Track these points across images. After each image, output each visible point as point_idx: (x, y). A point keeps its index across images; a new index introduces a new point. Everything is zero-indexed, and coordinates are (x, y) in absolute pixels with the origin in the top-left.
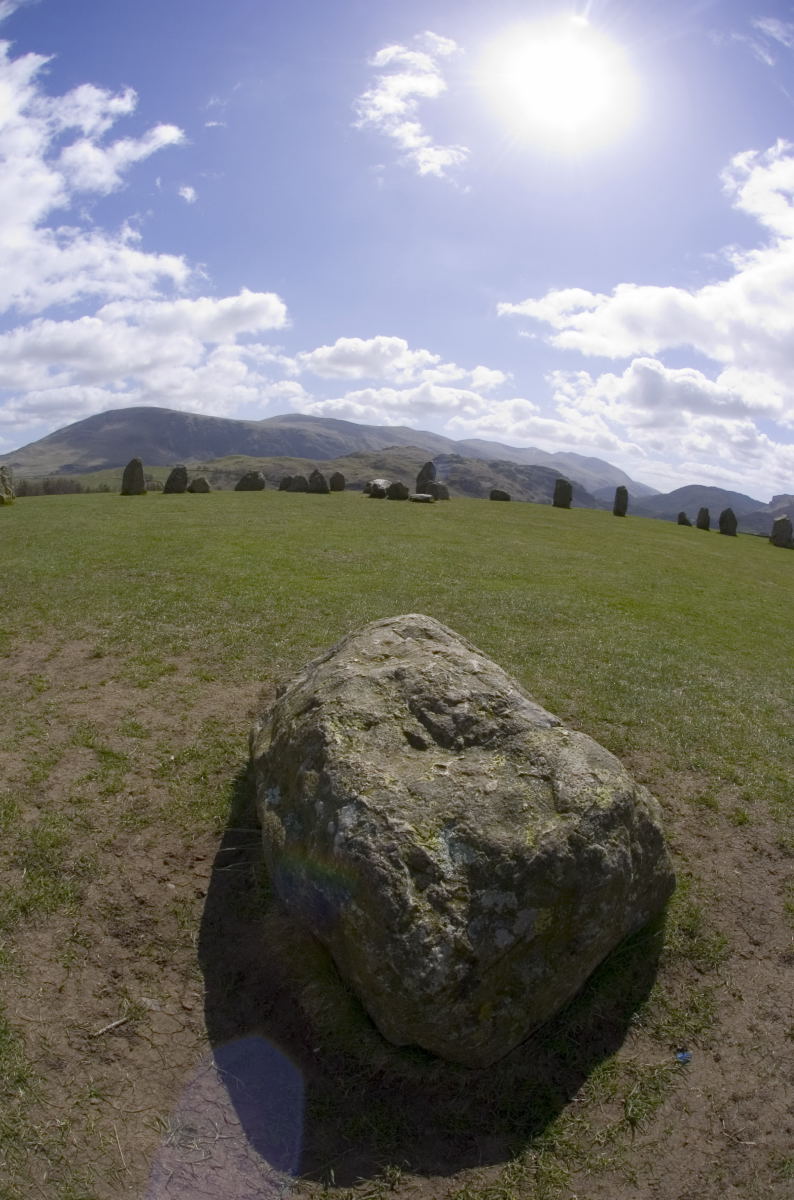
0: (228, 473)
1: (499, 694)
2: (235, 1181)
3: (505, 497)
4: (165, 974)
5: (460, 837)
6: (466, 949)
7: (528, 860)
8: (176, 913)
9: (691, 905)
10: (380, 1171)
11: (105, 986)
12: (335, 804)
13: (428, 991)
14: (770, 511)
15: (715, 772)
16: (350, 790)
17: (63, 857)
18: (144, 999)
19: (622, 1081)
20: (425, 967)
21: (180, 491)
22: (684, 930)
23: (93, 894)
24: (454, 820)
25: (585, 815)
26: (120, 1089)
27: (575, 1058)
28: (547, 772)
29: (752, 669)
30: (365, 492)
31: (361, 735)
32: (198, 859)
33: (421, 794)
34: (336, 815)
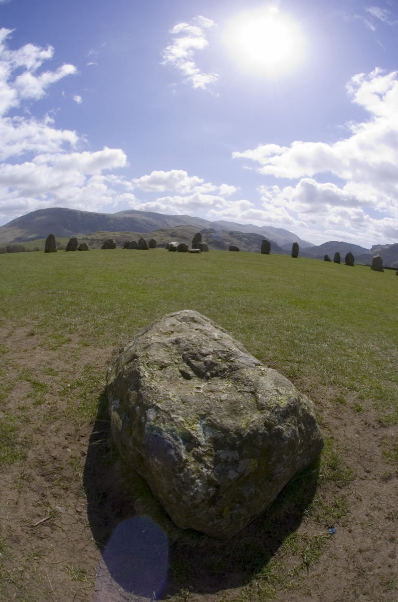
0: (98, 240)
1: (228, 350)
2: (106, 597)
3: (236, 249)
4: (67, 495)
5: (208, 424)
6: (214, 481)
7: (244, 434)
8: (72, 464)
9: (333, 453)
10: (178, 592)
11: (38, 501)
12: (145, 407)
13: (195, 502)
14: (371, 253)
15: (344, 385)
16: (152, 401)
17: (16, 436)
18: (57, 507)
19: (300, 544)
20: (193, 490)
21: (74, 250)
22: (330, 466)
23: (31, 455)
24: (205, 415)
25: (273, 411)
26: (48, 552)
27: (275, 533)
28: (253, 389)
29: (362, 333)
30: (166, 249)
31: (158, 372)
32: (82, 436)
33: (188, 402)
34: (146, 414)
